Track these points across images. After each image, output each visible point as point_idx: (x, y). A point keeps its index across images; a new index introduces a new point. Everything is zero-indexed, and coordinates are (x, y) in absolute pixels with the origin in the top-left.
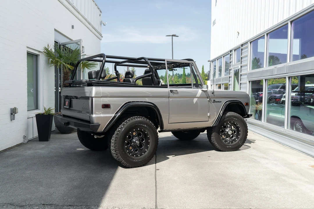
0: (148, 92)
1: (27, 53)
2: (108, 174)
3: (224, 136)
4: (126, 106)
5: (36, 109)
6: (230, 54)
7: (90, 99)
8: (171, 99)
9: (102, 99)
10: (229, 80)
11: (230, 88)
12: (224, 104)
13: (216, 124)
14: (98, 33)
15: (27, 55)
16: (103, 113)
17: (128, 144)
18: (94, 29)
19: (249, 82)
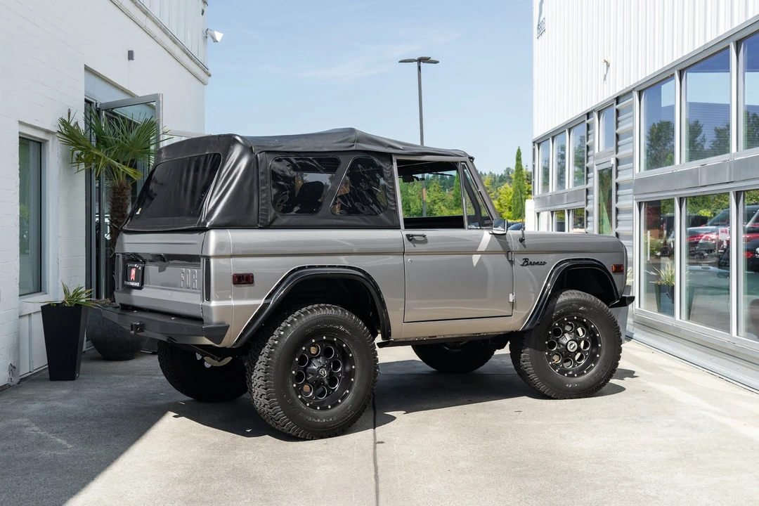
0: (345, 240)
1: (20, 137)
2: (252, 452)
3: (558, 357)
4: (292, 279)
5: (38, 292)
6: (587, 121)
7: (203, 262)
8: (408, 259)
9: (232, 260)
10: (587, 200)
11: (589, 224)
12: (554, 268)
13: (531, 325)
14: (198, 64)
15: (20, 143)
16: (236, 297)
17: (299, 377)
18: (187, 54)
19: (640, 204)
